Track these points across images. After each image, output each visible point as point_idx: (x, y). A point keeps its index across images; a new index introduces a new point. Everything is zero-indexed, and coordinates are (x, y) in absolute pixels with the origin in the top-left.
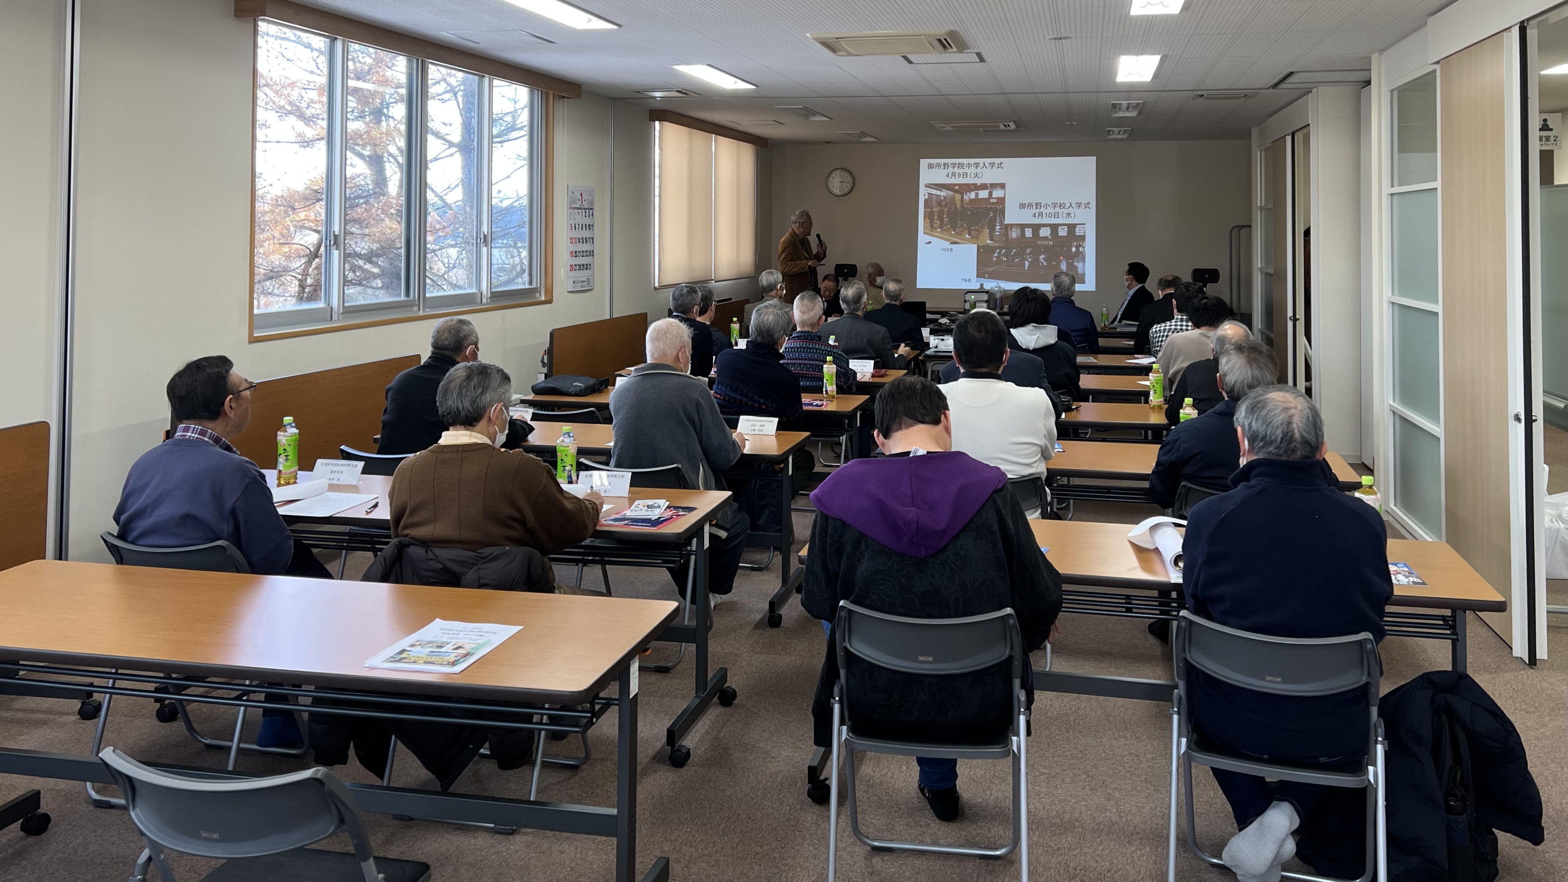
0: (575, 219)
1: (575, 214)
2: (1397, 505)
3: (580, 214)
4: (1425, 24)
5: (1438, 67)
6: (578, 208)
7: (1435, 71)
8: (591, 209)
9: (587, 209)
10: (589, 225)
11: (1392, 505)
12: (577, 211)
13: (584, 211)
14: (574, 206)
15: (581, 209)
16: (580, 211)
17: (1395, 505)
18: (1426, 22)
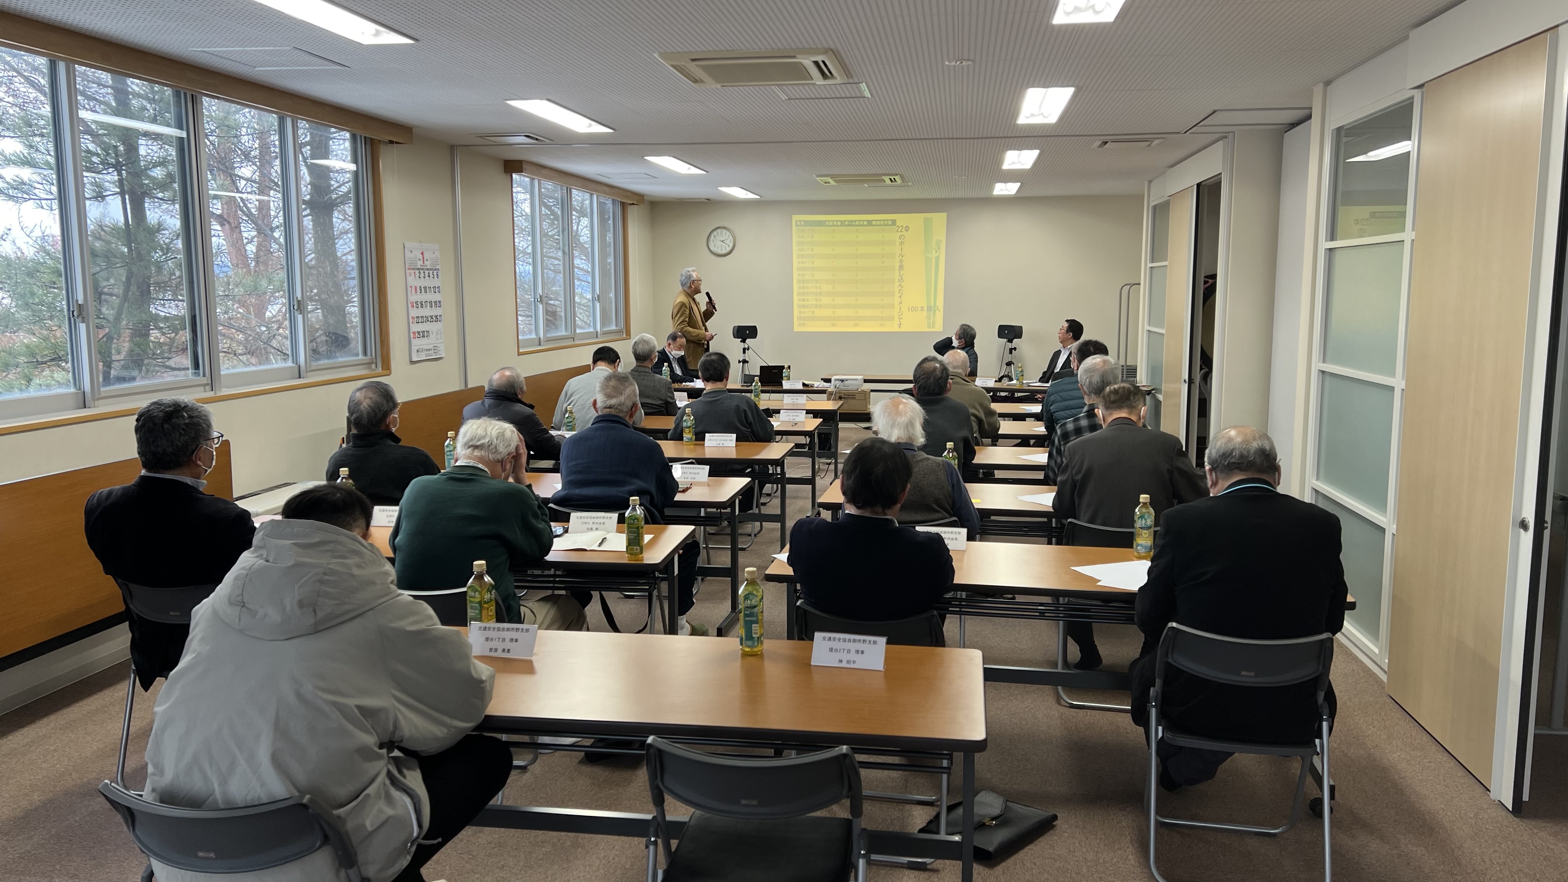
4: (1406, 38)
5: (1417, 94)
7: (1412, 98)
18: (1408, 35)
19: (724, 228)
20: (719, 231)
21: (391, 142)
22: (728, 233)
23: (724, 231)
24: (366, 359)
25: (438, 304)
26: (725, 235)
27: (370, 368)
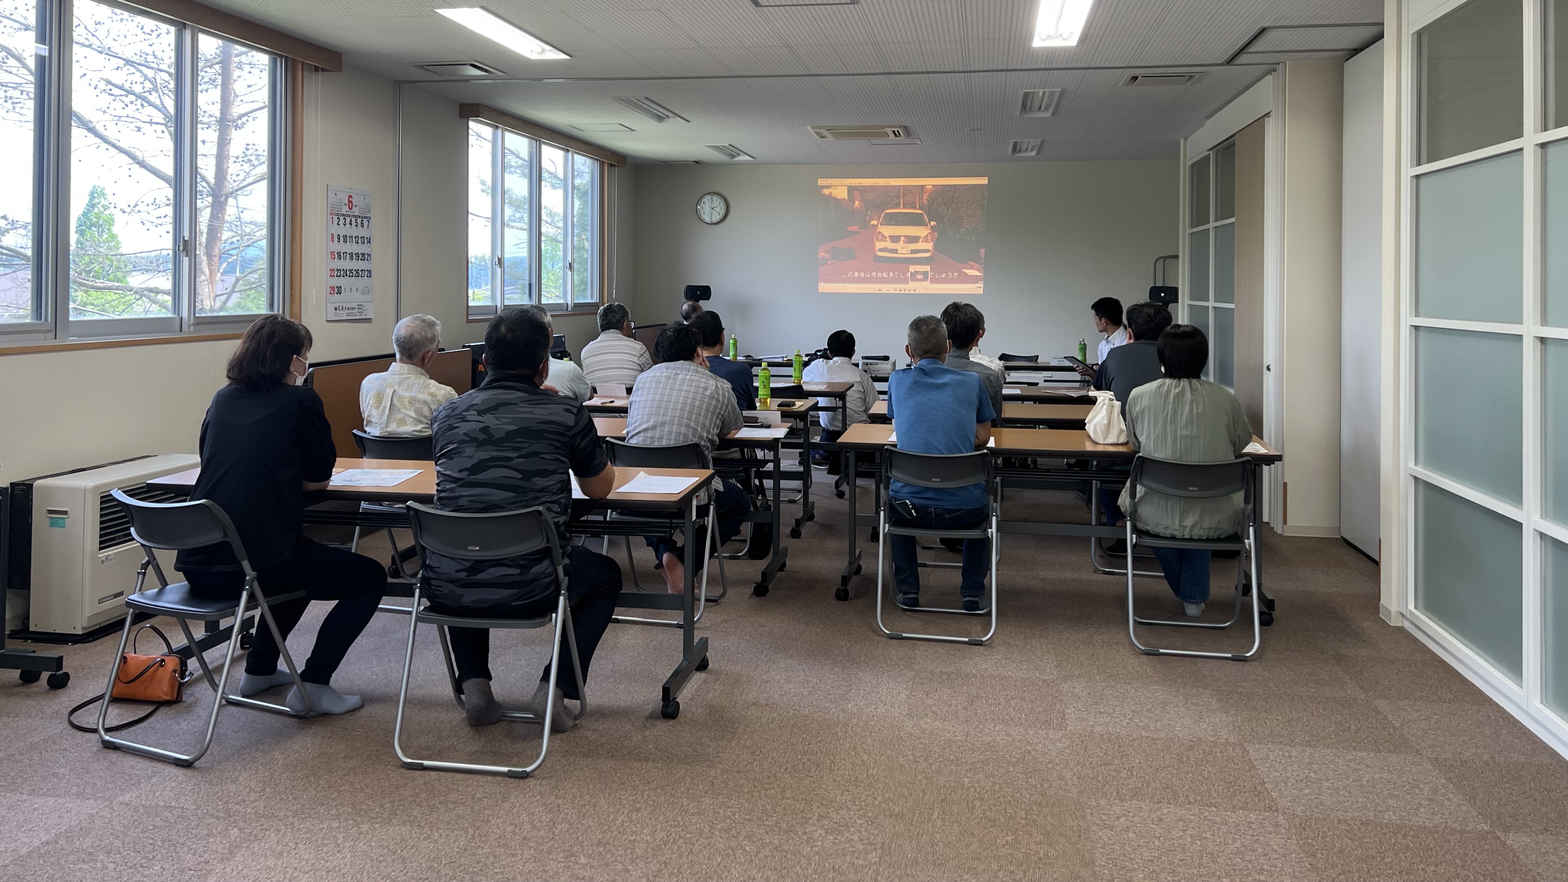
2: (1419, 607)
6: (342, 216)
11: (1411, 607)
13: (353, 219)
14: (337, 211)
17: (1416, 608)
21: (317, 69)
25: (364, 257)
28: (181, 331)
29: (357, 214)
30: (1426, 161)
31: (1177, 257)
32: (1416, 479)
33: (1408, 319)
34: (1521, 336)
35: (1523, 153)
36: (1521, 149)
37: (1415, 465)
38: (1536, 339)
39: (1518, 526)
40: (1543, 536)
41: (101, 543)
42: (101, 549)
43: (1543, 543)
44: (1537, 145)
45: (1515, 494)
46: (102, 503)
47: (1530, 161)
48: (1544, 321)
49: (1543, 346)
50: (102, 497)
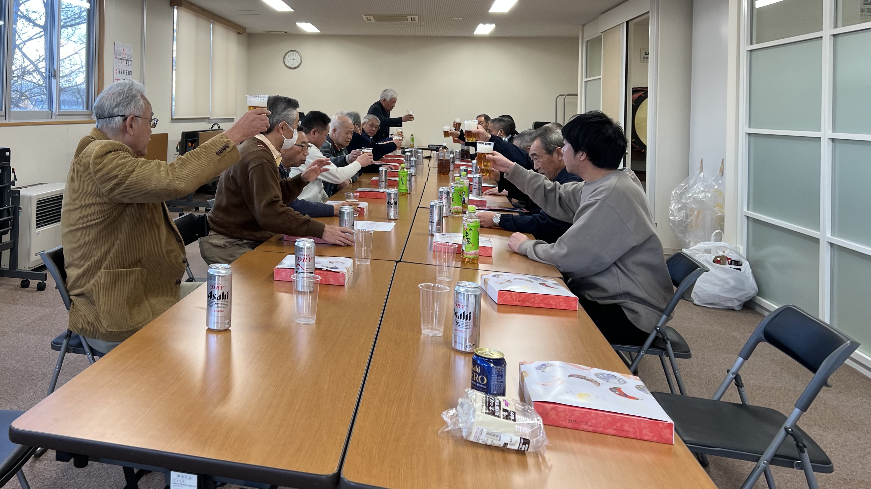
0: (119, 66)
1: (119, 62)
3: (123, 63)
5: (603, 34)
6: (121, 59)
8: (130, 61)
9: (128, 60)
10: (129, 71)
12: (120, 61)
13: (125, 61)
14: (118, 57)
15: (123, 59)
16: (123, 61)
19: (295, 51)
20: (292, 53)
22: (297, 54)
23: (295, 53)
24: (88, 112)
26: (296, 56)
27: (90, 118)
28: (52, 118)
29: (126, 58)
30: (756, 43)
31: (577, 95)
32: (748, 218)
33: (744, 129)
34: (820, 138)
35: (822, 39)
36: (822, 37)
37: (748, 210)
38: (829, 140)
39: (817, 241)
40: (832, 245)
41: (37, 224)
42: (37, 228)
43: (832, 250)
44: (831, 35)
45: (816, 224)
46: (37, 204)
47: (827, 44)
48: (834, 130)
49: (833, 144)
50: (37, 201)
